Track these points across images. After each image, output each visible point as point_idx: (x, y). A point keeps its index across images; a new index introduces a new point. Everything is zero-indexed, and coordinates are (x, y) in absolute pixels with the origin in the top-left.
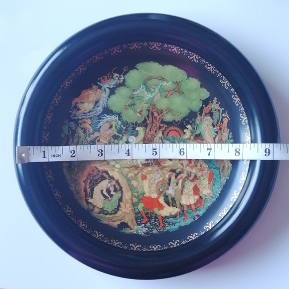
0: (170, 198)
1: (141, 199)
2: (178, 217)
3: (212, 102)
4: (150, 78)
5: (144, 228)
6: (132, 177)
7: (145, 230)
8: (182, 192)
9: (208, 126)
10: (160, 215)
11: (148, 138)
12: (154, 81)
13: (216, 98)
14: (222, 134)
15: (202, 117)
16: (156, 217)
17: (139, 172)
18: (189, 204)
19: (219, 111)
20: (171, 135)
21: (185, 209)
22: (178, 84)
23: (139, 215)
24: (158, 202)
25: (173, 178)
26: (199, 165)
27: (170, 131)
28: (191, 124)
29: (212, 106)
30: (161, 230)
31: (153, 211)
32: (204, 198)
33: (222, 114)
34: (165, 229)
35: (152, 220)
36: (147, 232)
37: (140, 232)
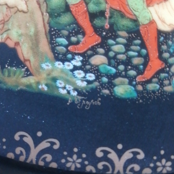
5: (80, 74)
7: (84, 79)
10: (152, 22)
16: (135, 32)
23: (65, 19)
30: (152, 87)
34: (170, 84)
35: (117, 43)
36: (92, 89)
37: (64, 88)
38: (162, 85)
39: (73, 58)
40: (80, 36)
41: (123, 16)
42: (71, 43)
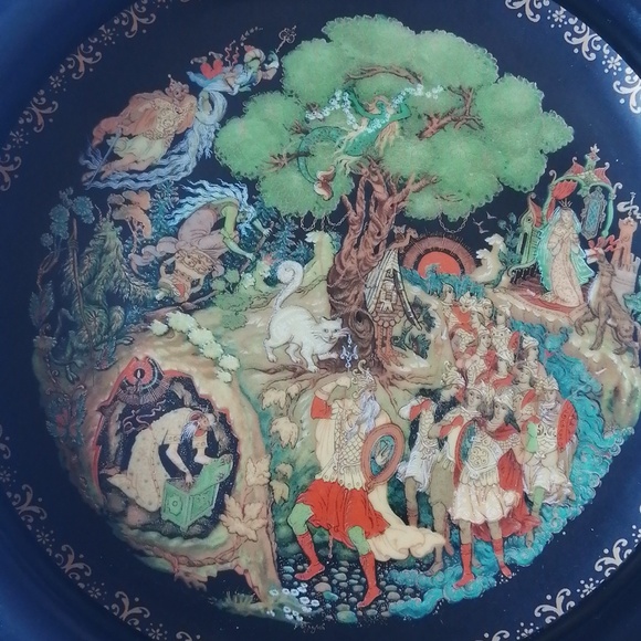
0: (410, 494)
1: (305, 489)
2: (436, 568)
3: (582, 162)
4: (369, 71)
5: (306, 600)
6: (277, 404)
7: (309, 605)
8: (457, 473)
9: (562, 242)
10: (370, 553)
11: (348, 273)
12: (384, 81)
13: (595, 149)
14: (613, 274)
15: (545, 211)
16: (355, 562)
17: (302, 391)
18: (479, 520)
19: (606, 191)
20: (427, 266)
21: (466, 538)
22: (464, 94)
23: (292, 548)
24: (366, 503)
25: (427, 419)
26: (525, 378)
27: (427, 251)
28: (503, 234)
29: (581, 177)
30: (369, 612)
31: (345, 535)
32: (538, 500)
33: (616, 202)
34: (386, 610)
35: (340, 572)
36: (317, 614)
37: (291, 613)
38: (380, 611)
39: (299, 585)
40: (306, 565)
41: (345, 547)
42: (297, 571)
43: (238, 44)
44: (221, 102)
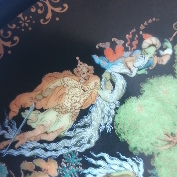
43: (138, 32)
44: (121, 83)
